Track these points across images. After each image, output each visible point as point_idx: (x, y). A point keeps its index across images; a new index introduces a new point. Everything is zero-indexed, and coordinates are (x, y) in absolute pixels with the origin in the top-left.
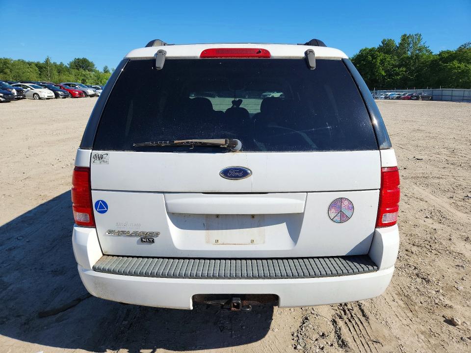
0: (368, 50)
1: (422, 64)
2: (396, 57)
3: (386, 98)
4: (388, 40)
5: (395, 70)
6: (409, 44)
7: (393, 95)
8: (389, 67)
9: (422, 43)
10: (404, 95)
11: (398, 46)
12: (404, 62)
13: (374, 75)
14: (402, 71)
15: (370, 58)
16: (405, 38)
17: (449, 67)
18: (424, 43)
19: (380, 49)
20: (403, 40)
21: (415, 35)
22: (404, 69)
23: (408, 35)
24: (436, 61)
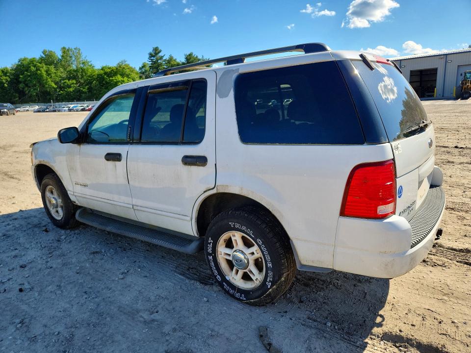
0: (28, 60)
1: (89, 77)
2: (62, 70)
3: (70, 110)
4: (49, 51)
5: (65, 83)
6: (71, 57)
7: (76, 107)
8: (58, 79)
9: (83, 57)
10: (88, 106)
11: (60, 58)
12: (73, 75)
13: (44, 86)
14: (73, 84)
15: (33, 69)
16: (65, 51)
17: (115, 81)
18: (85, 58)
19: (42, 60)
20: (64, 52)
21: (75, 49)
22: (74, 81)
23: (67, 48)
24: (101, 75)
